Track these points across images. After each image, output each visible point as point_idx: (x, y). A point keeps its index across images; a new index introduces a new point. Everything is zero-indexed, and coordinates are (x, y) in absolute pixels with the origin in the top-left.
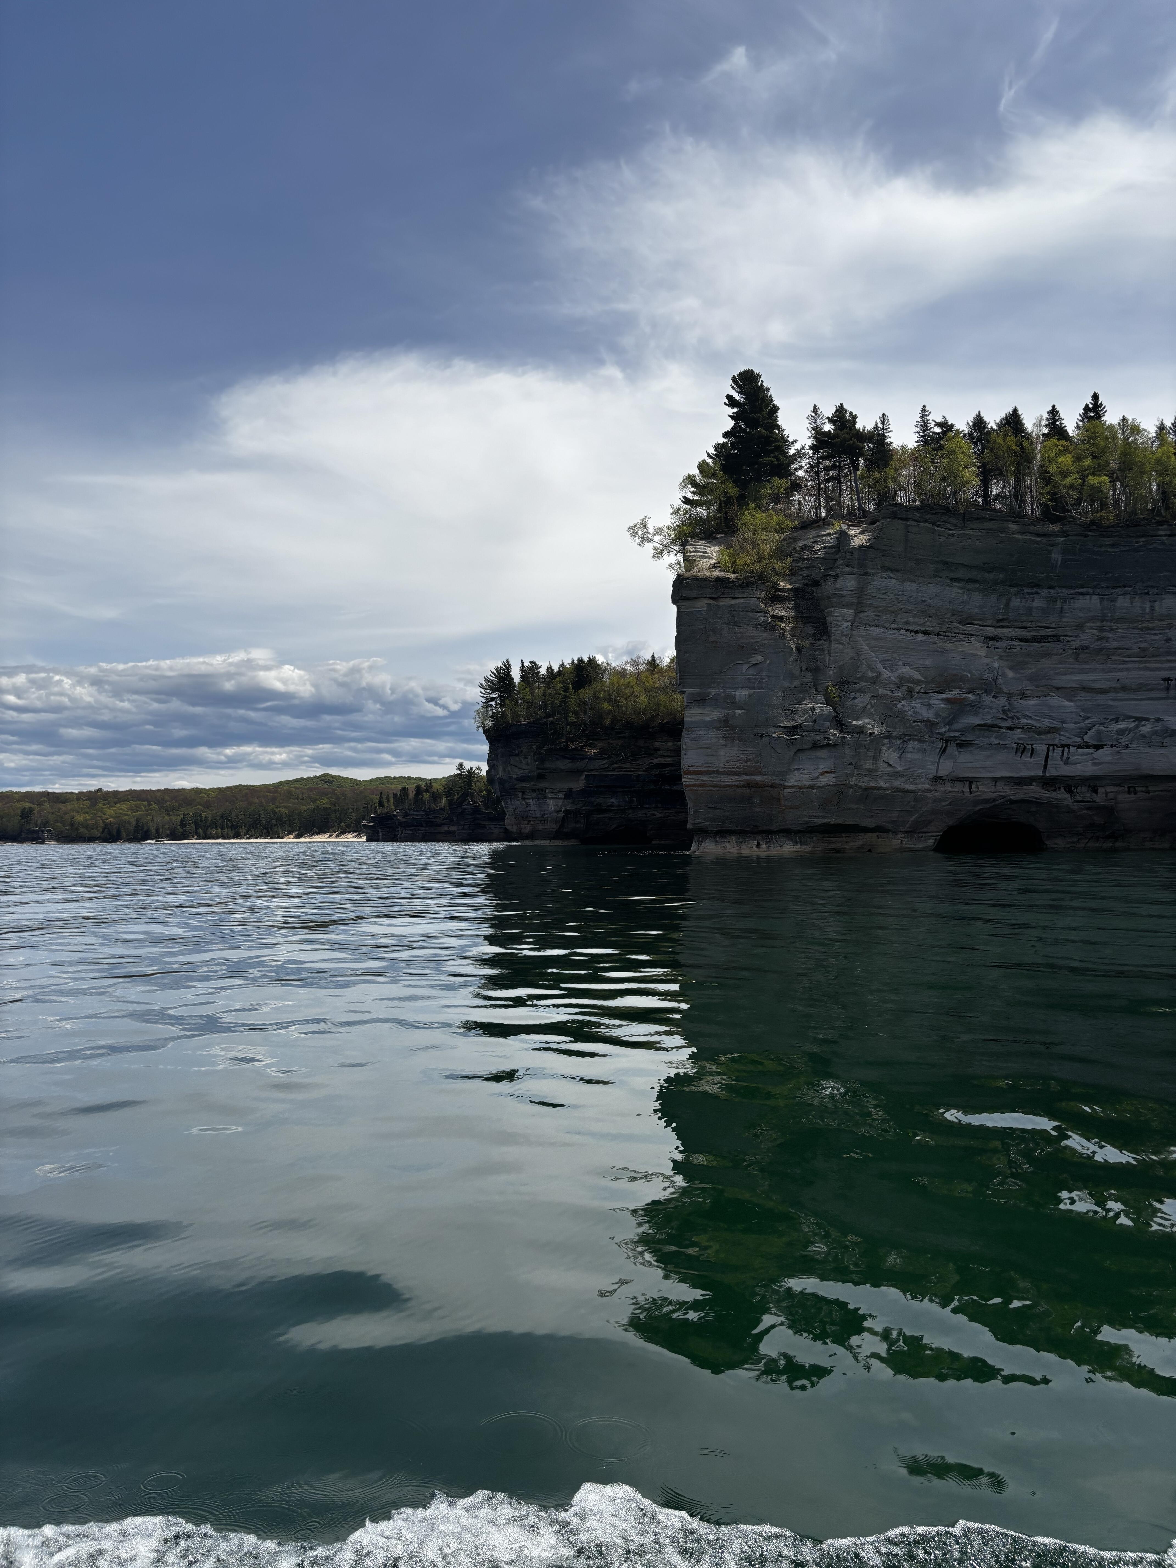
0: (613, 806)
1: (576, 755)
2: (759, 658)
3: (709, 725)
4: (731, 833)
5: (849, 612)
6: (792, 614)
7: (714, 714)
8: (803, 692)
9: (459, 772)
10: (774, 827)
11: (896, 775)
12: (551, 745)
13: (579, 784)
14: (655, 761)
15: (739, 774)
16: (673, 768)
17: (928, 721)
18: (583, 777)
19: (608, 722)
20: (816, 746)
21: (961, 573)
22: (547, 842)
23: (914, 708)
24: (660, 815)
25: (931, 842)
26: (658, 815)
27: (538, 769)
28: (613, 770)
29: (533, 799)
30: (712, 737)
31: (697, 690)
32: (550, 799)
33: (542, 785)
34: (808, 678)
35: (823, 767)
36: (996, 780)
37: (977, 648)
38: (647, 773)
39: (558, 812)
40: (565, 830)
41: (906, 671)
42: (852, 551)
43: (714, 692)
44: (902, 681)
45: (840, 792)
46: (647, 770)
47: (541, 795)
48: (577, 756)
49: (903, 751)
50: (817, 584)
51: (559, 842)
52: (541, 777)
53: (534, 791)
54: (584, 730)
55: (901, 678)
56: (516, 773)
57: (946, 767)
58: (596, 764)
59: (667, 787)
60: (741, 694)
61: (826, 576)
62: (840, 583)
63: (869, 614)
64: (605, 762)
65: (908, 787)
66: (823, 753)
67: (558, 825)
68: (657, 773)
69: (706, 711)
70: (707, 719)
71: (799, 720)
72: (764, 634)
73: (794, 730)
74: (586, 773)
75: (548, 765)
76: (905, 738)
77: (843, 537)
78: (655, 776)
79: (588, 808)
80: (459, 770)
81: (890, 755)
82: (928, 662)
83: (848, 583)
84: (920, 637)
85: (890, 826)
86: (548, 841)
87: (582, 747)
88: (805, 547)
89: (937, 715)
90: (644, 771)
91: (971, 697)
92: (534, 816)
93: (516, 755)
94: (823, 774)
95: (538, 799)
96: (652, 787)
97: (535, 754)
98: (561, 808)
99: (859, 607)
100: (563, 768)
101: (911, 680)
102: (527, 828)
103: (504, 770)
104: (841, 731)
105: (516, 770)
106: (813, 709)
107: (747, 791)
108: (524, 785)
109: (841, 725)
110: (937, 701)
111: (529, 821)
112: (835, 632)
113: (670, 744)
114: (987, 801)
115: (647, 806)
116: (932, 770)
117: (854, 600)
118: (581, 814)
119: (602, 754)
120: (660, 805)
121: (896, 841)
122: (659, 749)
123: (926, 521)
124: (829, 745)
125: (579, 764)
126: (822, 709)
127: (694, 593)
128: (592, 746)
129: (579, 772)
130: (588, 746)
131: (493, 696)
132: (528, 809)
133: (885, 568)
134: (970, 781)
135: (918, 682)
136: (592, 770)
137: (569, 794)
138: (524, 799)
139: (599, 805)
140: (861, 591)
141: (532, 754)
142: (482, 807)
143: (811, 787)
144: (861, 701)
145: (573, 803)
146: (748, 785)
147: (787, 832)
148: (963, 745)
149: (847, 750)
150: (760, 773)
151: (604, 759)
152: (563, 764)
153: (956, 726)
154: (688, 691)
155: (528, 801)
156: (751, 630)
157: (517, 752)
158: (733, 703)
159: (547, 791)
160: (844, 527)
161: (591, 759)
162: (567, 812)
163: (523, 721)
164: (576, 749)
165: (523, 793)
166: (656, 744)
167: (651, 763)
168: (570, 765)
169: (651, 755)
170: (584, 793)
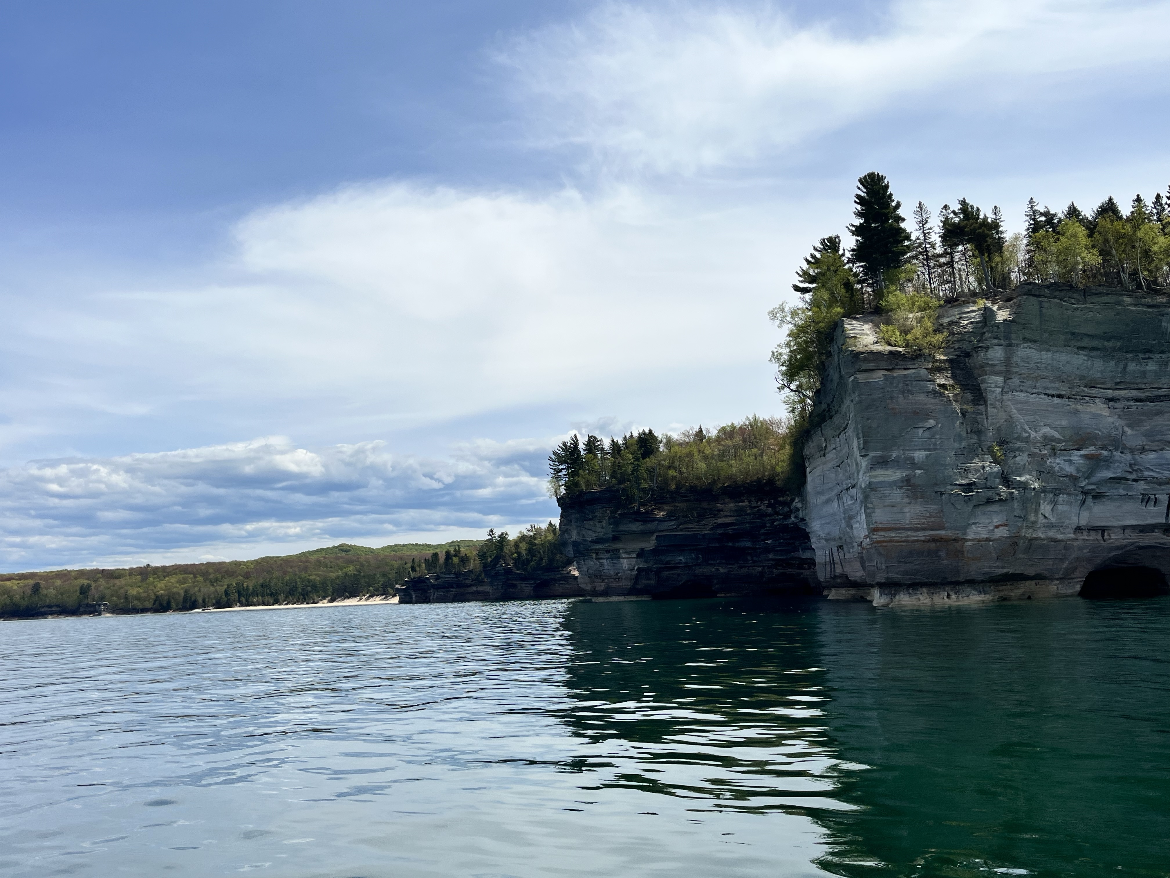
0: (681, 563)
1: (647, 518)
2: (932, 422)
3: (893, 485)
4: (922, 585)
5: (999, 379)
6: (951, 382)
7: (894, 475)
8: (971, 453)
9: (490, 537)
10: (961, 578)
11: (1051, 526)
12: (625, 509)
13: (650, 544)
14: (720, 521)
15: (924, 529)
16: (736, 527)
17: (1071, 475)
18: (654, 537)
19: (673, 487)
20: (989, 501)
21: (1085, 343)
22: (622, 599)
23: (1058, 463)
24: (725, 570)
25: (1078, 588)
26: (722, 570)
27: (613, 531)
28: (681, 530)
29: (607, 559)
30: (897, 496)
31: (879, 453)
32: (624, 558)
33: (616, 546)
34: (974, 440)
35: (996, 521)
36: (1124, 528)
37: (1100, 408)
38: (712, 532)
39: (632, 570)
40: (639, 587)
41: (1047, 430)
42: (998, 325)
43: (894, 454)
44: (1047, 440)
45: (1013, 542)
46: (712, 529)
47: (615, 555)
48: (648, 519)
49: (1055, 503)
50: (968, 355)
51: (633, 598)
52: (615, 539)
53: (608, 552)
54: (652, 495)
55: (1045, 437)
56: (590, 536)
57: (1084, 518)
58: (665, 526)
59: (730, 544)
60: (919, 455)
61: (976, 349)
62: (991, 353)
63: (1015, 381)
64: (673, 523)
65: (1060, 537)
66: (995, 508)
67: (633, 582)
68: (721, 532)
69: (889, 472)
70: (891, 479)
71: (973, 478)
72: (933, 401)
73: (969, 487)
74: (657, 534)
75: (622, 527)
76: (1056, 492)
77: (988, 314)
78: (720, 534)
79: (659, 566)
80: (490, 535)
81: (1045, 508)
82: (1064, 423)
83: (997, 354)
84: (1056, 400)
85: (1046, 573)
86: (623, 597)
87: (652, 510)
88: (951, 323)
89: (1078, 470)
90: (709, 530)
91: (1105, 453)
92: (607, 575)
93: (590, 519)
94: (997, 527)
95: (612, 558)
96: (717, 545)
97: (610, 518)
98: (635, 567)
99: (1007, 375)
100: (636, 530)
101: (1052, 439)
102: (601, 586)
103: (578, 533)
104: (1008, 487)
105: (590, 533)
106: (983, 467)
107: (933, 545)
108: (599, 546)
109: (1006, 481)
110: (1076, 457)
111: (603, 580)
112: (990, 397)
113: (732, 505)
114: (1118, 548)
115: (712, 562)
116: (1074, 521)
117: (1003, 369)
118: (652, 572)
119: (669, 517)
120: (723, 561)
121: (1053, 588)
122: (721, 510)
123: (1055, 298)
124: (1001, 500)
125: (650, 526)
126: (990, 467)
127: (871, 365)
128: (660, 509)
129: (651, 533)
130: (658, 509)
131: (561, 467)
132: (602, 568)
133: (1025, 340)
134: (1103, 530)
135: (1059, 441)
136: (662, 531)
137: (641, 554)
138: (597, 559)
139: (668, 562)
140: (1008, 361)
141: (607, 518)
142: (514, 568)
143: (988, 540)
144: (1022, 459)
145: (646, 562)
146: (934, 540)
147: (972, 583)
148: (1098, 497)
149: (1016, 505)
150: (943, 528)
151: (673, 520)
152: (636, 527)
153: (1094, 479)
154: (872, 454)
155: (601, 561)
156: (922, 397)
157: (591, 517)
158: (913, 464)
159: (621, 551)
160: (989, 304)
161: (660, 520)
162: (640, 570)
163: (597, 489)
164: (647, 512)
165: (597, 554)
166: (718, 505)
167: (715, 523)
168: (642, 527)
169: (715, 515)
170: (655, 551)
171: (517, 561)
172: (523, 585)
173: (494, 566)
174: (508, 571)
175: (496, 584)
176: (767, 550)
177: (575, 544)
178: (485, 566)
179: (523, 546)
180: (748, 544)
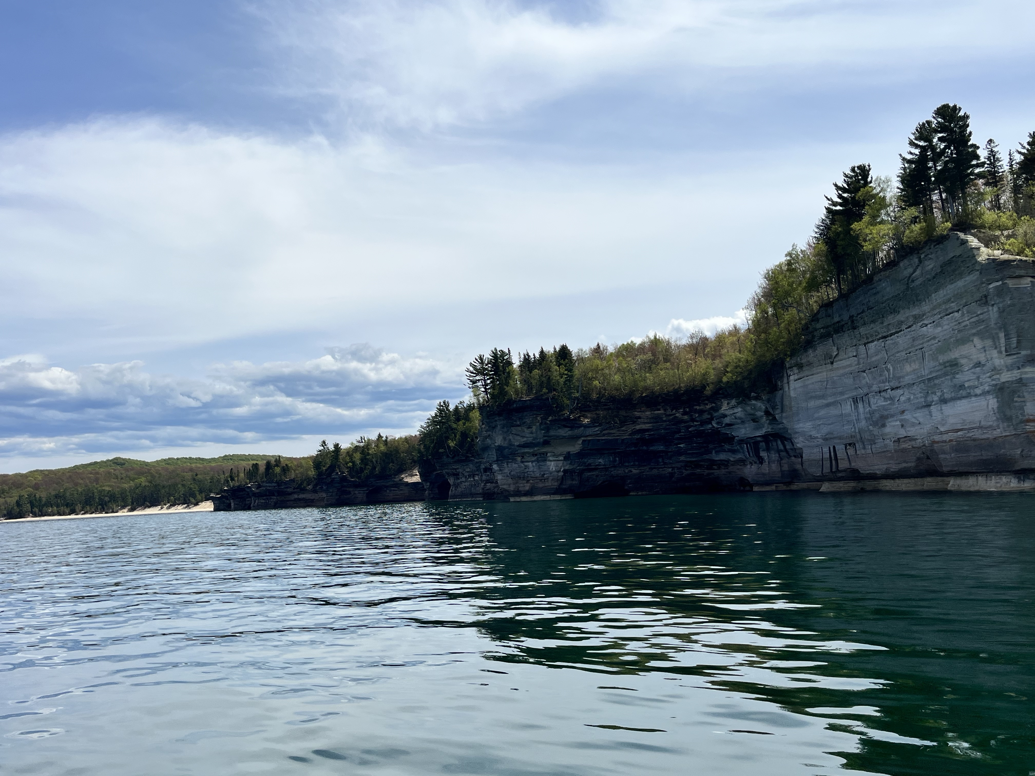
0: (600, 465)
1: (573, 424)
9: (322, 448)
12: (555, 416)
13: (576, 448)
14: (638, 427)
16: (652, 433)
18: (580, 442)
19: (595, 396)
22: (547, 497)
24: (637, 471)
26: (635, 471)
27: (544, 436)
28: (604, 435)
29: (532, 462)
31: (1028, 352)
32: (551, 461)
33: (545, 450)
38: (630, 437)
39: (559, 471)
40: (564, 487)
46: (630, 435)
47: (542, 458)
48: (576, 425)
51: (558, 497)
52: (546, 443)
53: (534, 455)
54: (577, 404)
56: (518, 441)
58: (589, 431)
59: (645, 448)
64: (597, 429)
67: (559, 482)
68: (639, 437)
74: (583, 439)
75: (552, 433)
78: (637, 439)
79: (582, 467)
80: (323, 446)
86: (549, 497)
87: (579, 417)
90: (628, 436)
92: (533, 475)
93: (518, 426)
95: (538, 461)
96: (633, 449)
97: (541, 424)
98: (561, 468)
100: (565, 435)
102: (527, 487)
103: (505, 439)
105: (519, 438)
108: (526, 450)
111: (528, 481)
113: (648, 413)
115: (627, 464)
118: (575, 473)
119: (594, 422)
120: (637, 463)
122: (640, 418)
125: (577, 432)
128: (585, 417)
129: (578, 437)
130: (583, 416)
131: (478, 378)
132: (527, 470)
136: (587, 436)
137: (568, 457)
138: (522, 462)
139: (590, 465)
141: (538, 424)
145: (570, 464)
151: (596, 426)
152: (564, 432)
155: (526, 464)
157: (518, 423)
159: (548, 455)
161: (586, 426)
162: (565, 471)
163: (526, 398)
164: (575, 419)
165: (523, 457)
166: (636, 413)
167: (634, 429)
168: (570, 433)
169: (634, 422)
170: (580, 455)
171: (351, 469)
172: (356, 492)
173: (329, 475)
174: (344, 479)
175: (331, 491)
176: (680, 453)
177: (500, 449)
178: (320, 474)
179: (357, 456)
180: (662, 448)
